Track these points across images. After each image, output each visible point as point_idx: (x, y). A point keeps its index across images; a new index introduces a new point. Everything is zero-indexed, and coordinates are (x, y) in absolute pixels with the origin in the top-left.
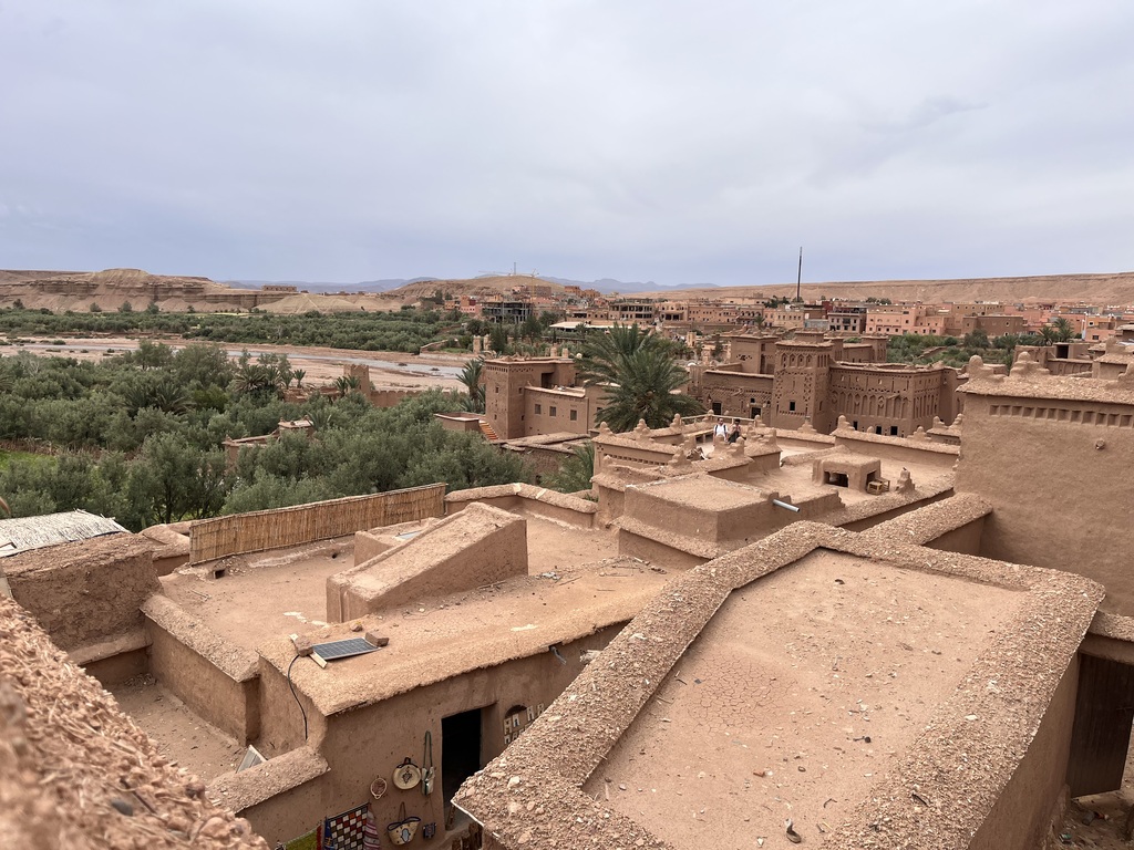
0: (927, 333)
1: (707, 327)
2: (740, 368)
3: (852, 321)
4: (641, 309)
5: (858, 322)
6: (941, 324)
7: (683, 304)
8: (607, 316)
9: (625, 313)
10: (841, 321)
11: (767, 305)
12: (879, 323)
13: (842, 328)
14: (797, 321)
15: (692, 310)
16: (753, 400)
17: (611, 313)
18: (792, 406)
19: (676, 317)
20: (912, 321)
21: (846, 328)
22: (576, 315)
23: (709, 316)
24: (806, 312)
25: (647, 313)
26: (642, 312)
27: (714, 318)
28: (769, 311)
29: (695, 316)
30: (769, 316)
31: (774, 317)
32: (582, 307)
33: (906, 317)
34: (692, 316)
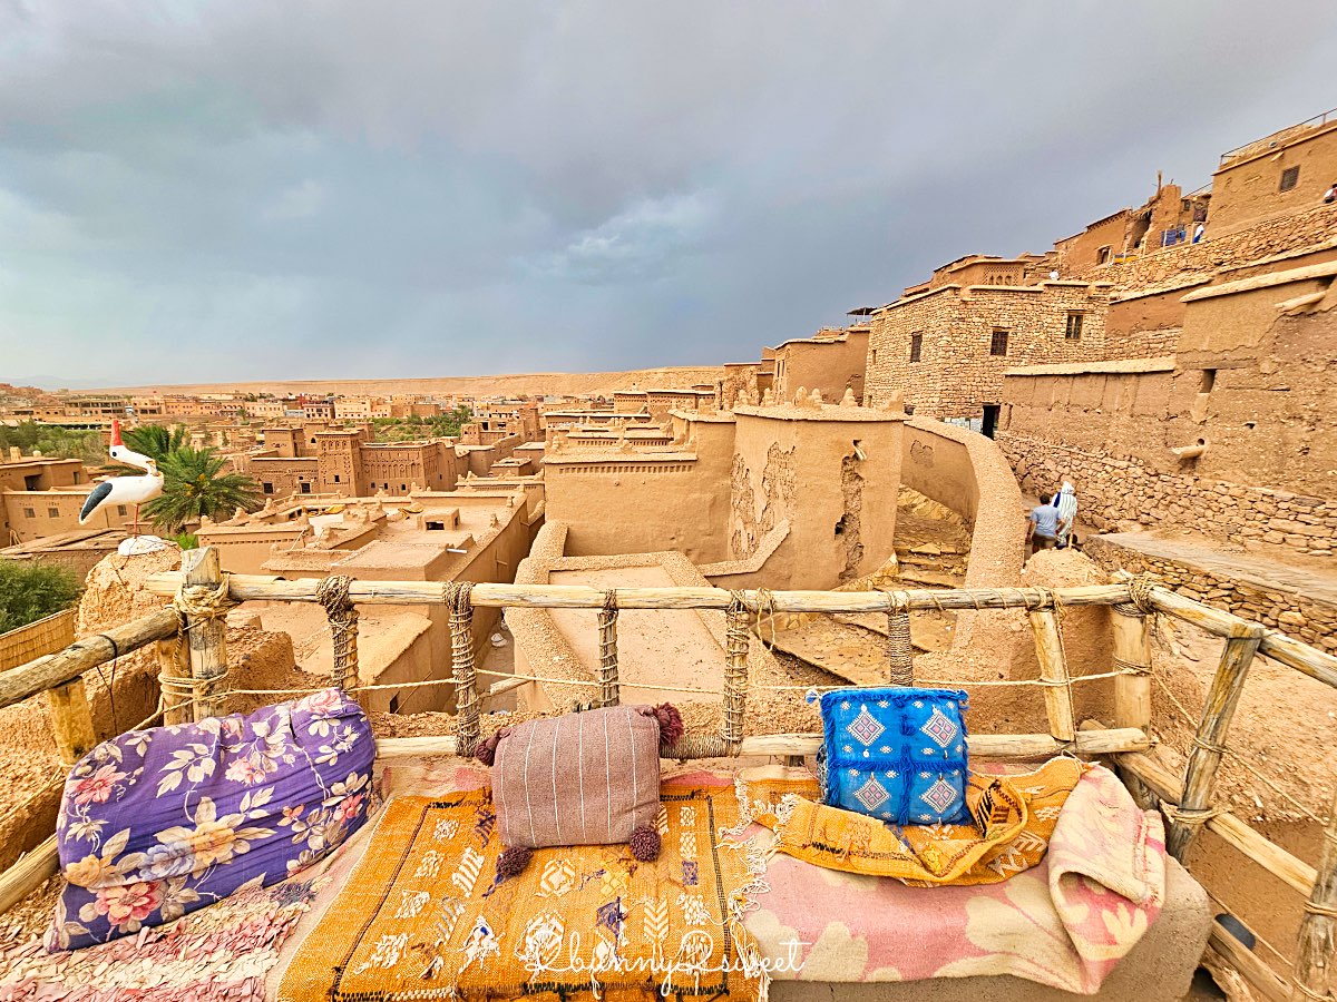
3: (324, 410)
4: (106, 405)
5: (329, 411)
6: (389, 410)
9: (87, 409)
10: (315, 410)
11: (246, 400)
12: (345, 411)
13: (317, 415)
15: (170, 405)
17: (68, 409)
19: (153, 411)
20: (369, 408)
21: (320, 415)
22: (17, 413)
24: (283, 405)
26: (110, 408)
27: (197, 411)
28: (249, 404)
30: (250, 409)
31: (256, 409)
32: (22, 404)
33: (364, 406)
34: (170, 410)
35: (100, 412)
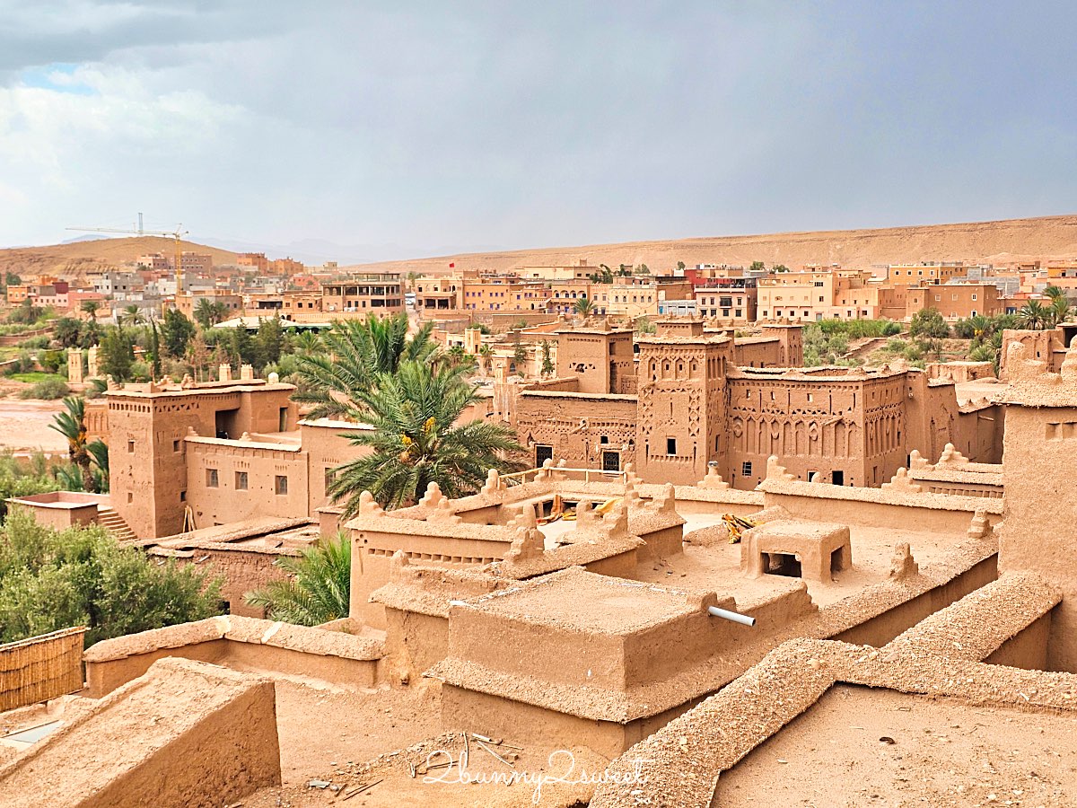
0: (854, 316)
1: (499, 319)
2: (575, 385)
3: (735, 301)
4: (379, 290)
5: (744, 302)
6: (874, 301)
7: (455, 280)
8: (320, 304)
9: (352, 298)
10: (717, 301)
11: (595, 279)
12: (778, 303)
13: (720, 313)
14: (646, 303)
15: (470, 290)
16: (604, 440)
17: (327, 299)
18: (671, 446)
19: (443, 303)
20: (829, 297)
21: (726, 313)
22: (263, 305)
23: (499, 300)
24: (659, 289)
25: (392, 297)
26: (384, 297)
27: (511, 303)
28: (599, 289)
29: (476, 300)
30: (600, 297)
31: (611, 298)
32: (271, 290)
33: (819, 291)
34: (470, 300)
35: (369, 303)
